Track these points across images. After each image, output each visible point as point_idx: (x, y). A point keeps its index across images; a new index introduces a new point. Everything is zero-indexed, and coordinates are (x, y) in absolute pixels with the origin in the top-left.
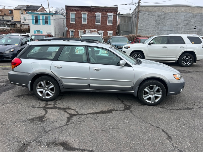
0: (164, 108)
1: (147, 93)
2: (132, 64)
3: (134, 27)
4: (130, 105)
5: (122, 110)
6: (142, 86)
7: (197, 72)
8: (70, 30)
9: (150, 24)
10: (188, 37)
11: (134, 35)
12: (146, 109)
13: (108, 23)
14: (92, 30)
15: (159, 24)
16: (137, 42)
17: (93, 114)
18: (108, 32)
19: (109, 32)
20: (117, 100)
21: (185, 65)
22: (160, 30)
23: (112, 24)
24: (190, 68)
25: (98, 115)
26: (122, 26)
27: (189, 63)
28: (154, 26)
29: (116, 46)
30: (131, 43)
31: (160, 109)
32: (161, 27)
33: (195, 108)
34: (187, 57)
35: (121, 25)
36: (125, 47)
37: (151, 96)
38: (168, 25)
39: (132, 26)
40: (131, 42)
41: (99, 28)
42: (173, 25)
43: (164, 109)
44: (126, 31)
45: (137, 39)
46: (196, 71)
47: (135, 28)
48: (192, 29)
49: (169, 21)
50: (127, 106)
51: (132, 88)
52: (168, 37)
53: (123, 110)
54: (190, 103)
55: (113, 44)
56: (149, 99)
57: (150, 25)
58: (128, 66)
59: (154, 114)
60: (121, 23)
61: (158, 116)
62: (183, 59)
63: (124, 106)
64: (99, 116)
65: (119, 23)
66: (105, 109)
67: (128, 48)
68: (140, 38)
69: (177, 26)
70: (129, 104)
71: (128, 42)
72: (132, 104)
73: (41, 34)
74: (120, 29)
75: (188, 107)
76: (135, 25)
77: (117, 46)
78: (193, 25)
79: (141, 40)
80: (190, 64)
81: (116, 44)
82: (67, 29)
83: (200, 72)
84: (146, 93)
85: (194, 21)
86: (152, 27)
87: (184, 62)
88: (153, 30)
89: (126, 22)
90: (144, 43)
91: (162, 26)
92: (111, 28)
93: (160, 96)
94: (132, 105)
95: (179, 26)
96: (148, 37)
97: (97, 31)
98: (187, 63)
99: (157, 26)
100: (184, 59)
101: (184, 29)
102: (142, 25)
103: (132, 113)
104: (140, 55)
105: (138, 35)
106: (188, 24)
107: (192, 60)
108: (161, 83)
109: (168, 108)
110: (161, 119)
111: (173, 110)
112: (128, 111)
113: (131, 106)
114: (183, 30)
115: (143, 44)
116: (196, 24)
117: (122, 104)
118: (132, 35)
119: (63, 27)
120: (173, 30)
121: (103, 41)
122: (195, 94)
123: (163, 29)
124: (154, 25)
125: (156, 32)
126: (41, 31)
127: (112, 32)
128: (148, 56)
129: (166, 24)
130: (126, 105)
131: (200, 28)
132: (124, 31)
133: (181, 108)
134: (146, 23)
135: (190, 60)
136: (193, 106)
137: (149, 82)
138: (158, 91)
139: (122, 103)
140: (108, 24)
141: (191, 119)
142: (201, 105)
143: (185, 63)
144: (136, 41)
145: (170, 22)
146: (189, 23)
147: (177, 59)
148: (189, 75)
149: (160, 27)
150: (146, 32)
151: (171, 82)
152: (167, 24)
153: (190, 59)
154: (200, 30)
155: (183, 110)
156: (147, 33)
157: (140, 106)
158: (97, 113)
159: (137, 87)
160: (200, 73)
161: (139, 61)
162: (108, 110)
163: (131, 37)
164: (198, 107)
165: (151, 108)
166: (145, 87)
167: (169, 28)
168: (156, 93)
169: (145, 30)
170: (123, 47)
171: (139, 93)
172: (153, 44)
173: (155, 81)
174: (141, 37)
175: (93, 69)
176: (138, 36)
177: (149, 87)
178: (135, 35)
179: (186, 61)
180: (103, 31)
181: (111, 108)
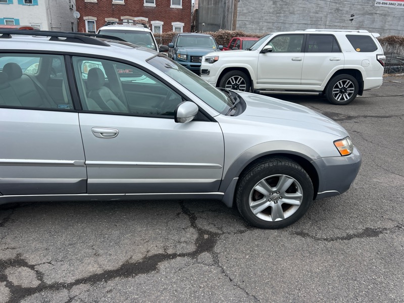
0: (308, 235)
1: (261, 196)
2: (217, 113)
3: (230, 15)
4: (213, 230)
5: (189, 255)
6: (248, 177)
7: (365, 117)
8: (85, 18)
9: (262, 9)
10: (348, 36)
11: (229, 31)
12: (258, 246)
13: (173, 4)
14: (136, 19)
15: (282, 8)
16: (235, 47)
17: (94, 279)
18: (173, 24)
19: (175, 24)
20: (178, 214)
21: (339, 100)
22: (282, 21)
23: (180, 7)
24: (350, 106)
25: (111, 284)
26: (204, 12)
27: (348, 95)
28: (270, 13)
29: (187, 55)
30: (221, 49)
31: (298, 240)
32: (284, 16)
33: (386, 229)
34: (344, 83)
35: (200, 11)
36: (207, 60)
37: (272, 204)
38: (299, 12)
39: (224, 11)
40: (222, 46)
41: (152, 15)
42: (309, 12)
43: (308, 239)
44: (212, 25)
45: (235, 40)
46: (363, 115)
47: (230, 17)
48: (346, 22)
49: (301, 4)
50: (206, 236)
51: (218, 185)
52: (303, 34)
53: (193, 255)
54: (370, 211)
55: (181, 50)
56: (268, 211)
57: (263, 11)
58: (206, 118)
59: (282, 262)
60: (201, 5)
61: (294, 273)
62: (335, 88)
63: (195, 236)
64: (110, 291)
65: (197, 6)
66: (138, 257)
67: (215, 61)
68: (241, 38)
69: (317, 15)
70: (212, 226)
71: (214, 47)
72: (218, 228)
73: (15, 25)
74: (200, 18)
75: (368, 226)
76: (230, 10)
77: (191, 57)
78: (347, 12)
79: (244, 42)
80: (348, 98)
81: (187, 53)
82: (77, 15)
83: (372, 116)
84: (258, 196)
85: (349, 3)
86: (267, 16)
87: (338, 94)
88: (269, 22)
89: (212, 3)
90: (250, 50)
91: (287, 13)
92: (179, 16)
93: (298, 202)
94: (220, 232)
95: (320, 15)
96: (259, 37)
97: (149, 22)
98: (342, 95)
99: (277, 13)
100: (337, 87)
101: (331, 21)
102: (245, 11)
103: (219, 266)
104: (242, 79)
105: (237, 31)
106: (338, 10)
107: (353, 89)
108: (300, 168)
109: (319, 236)
110: (304, 282)
111: (333, 240)
112: (206, 256)
113: (216, 234)
114: (327, 22)
115: (249, 52)
116: (354, 10)
117: (192, 230)
118: (223, 32)
119: (69, 10)
120: (309, 22)
121: (153, 44)
122: (375, 180)
123: (288, 20)
124: (271, 10)
125: (273, 27)
126: (15, 20)
127: (181, 25)
128: (259, 81)
129: (296, 10)
130: (201, 232)
131: (361, 19)
132: (208, 24)
133: (351, 232)
134: (254, 5)
135: (351, 90)
136: (379, 223)
137: (267, 165)
138: (292, 189)
139: (193, 225)
140: (172, 6)
141: (385, 275)
142: (399, 217)
143: (340, 95)
144: (233, 46)
145: (304, 6)
146: (341, 9)
147: (321, 88)
148: (351, 126)
149: (282, 15)
150: (254, 26)
151: (327, 164)
152: (297, 8)
153: (351, 86)
154: (361, 24)
155: (358, 239)
156: (256, 29)
157: (242, 232)
158: (108, 275)
159: (232, 182)
160: (373, 119)
161: (238, 100)
162: (145, 258)
163: (221, 36)
164: (392, 226)
165: (271, 238)
166: (255, 181)
167: (301, 18)
168: (287, 195)
169: (252, 22)
170: (203, 59)
171: (238, 196)
172: (270, 51)
173: (283, 163)
174: (243, 36)
175: (94, 132)
176: (238, 34)
177: (266, 180)
178: (231, 32)
179: (341, 92)
180: (162, 23)
181: (155, 249)
